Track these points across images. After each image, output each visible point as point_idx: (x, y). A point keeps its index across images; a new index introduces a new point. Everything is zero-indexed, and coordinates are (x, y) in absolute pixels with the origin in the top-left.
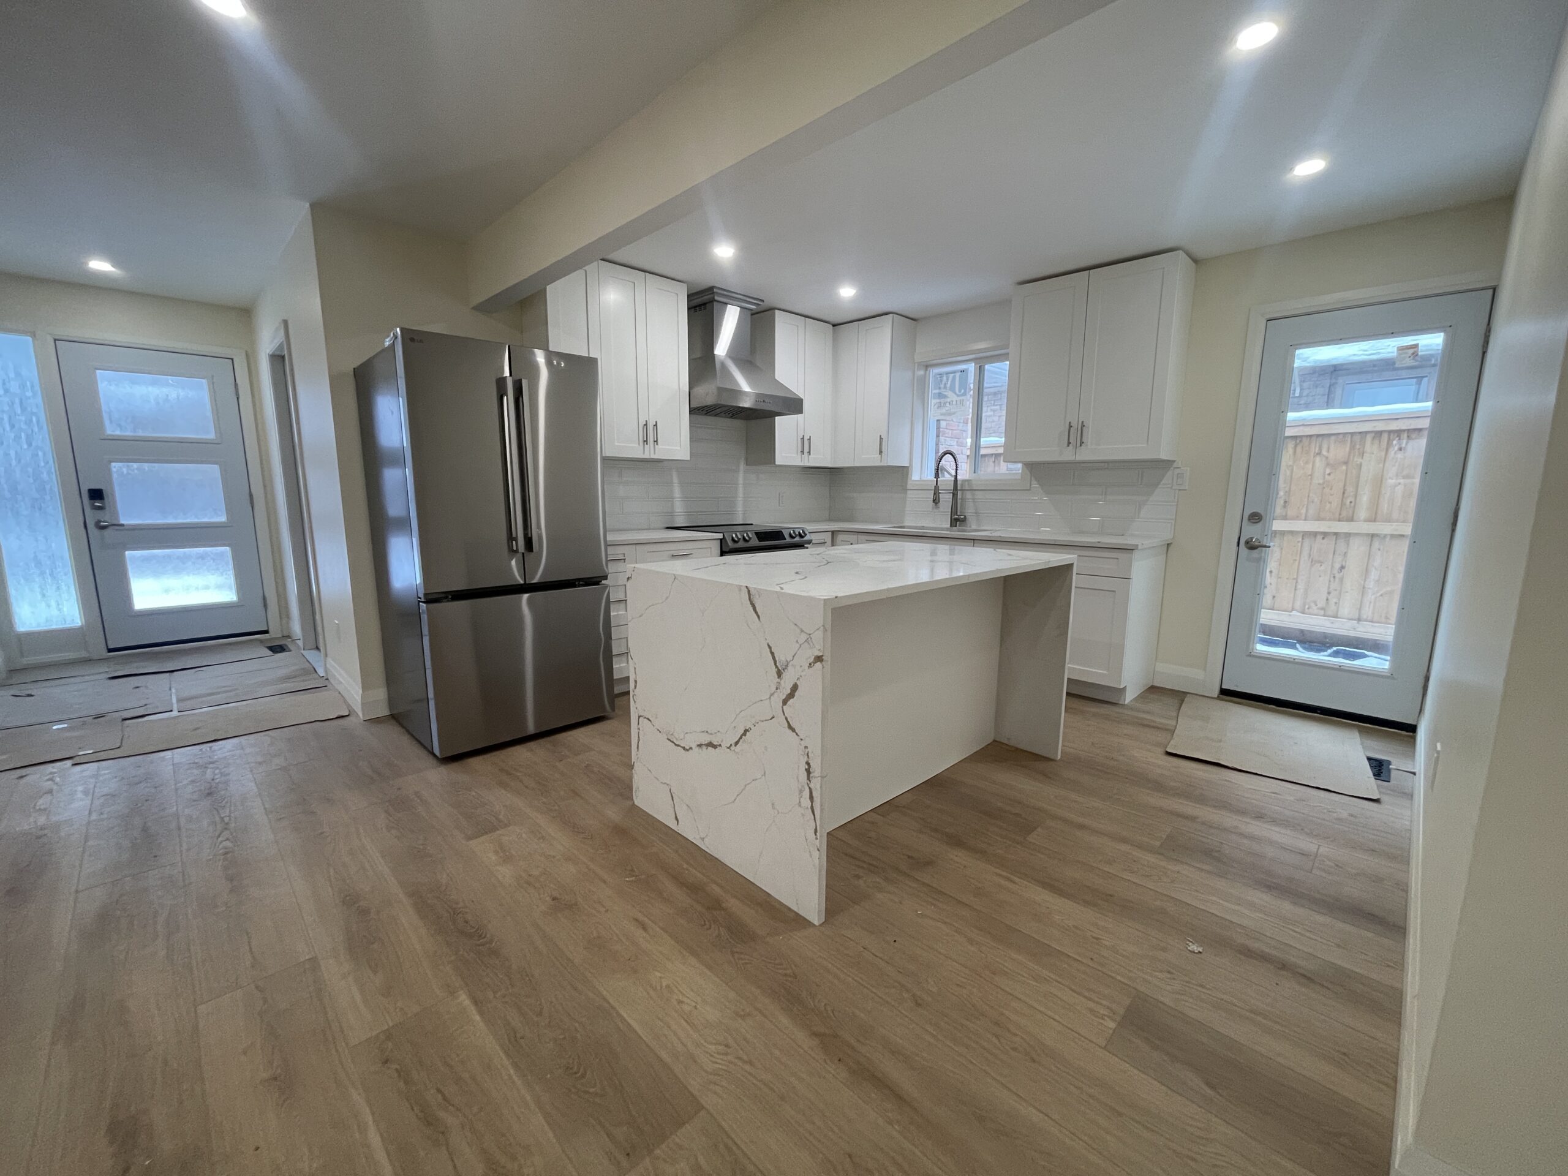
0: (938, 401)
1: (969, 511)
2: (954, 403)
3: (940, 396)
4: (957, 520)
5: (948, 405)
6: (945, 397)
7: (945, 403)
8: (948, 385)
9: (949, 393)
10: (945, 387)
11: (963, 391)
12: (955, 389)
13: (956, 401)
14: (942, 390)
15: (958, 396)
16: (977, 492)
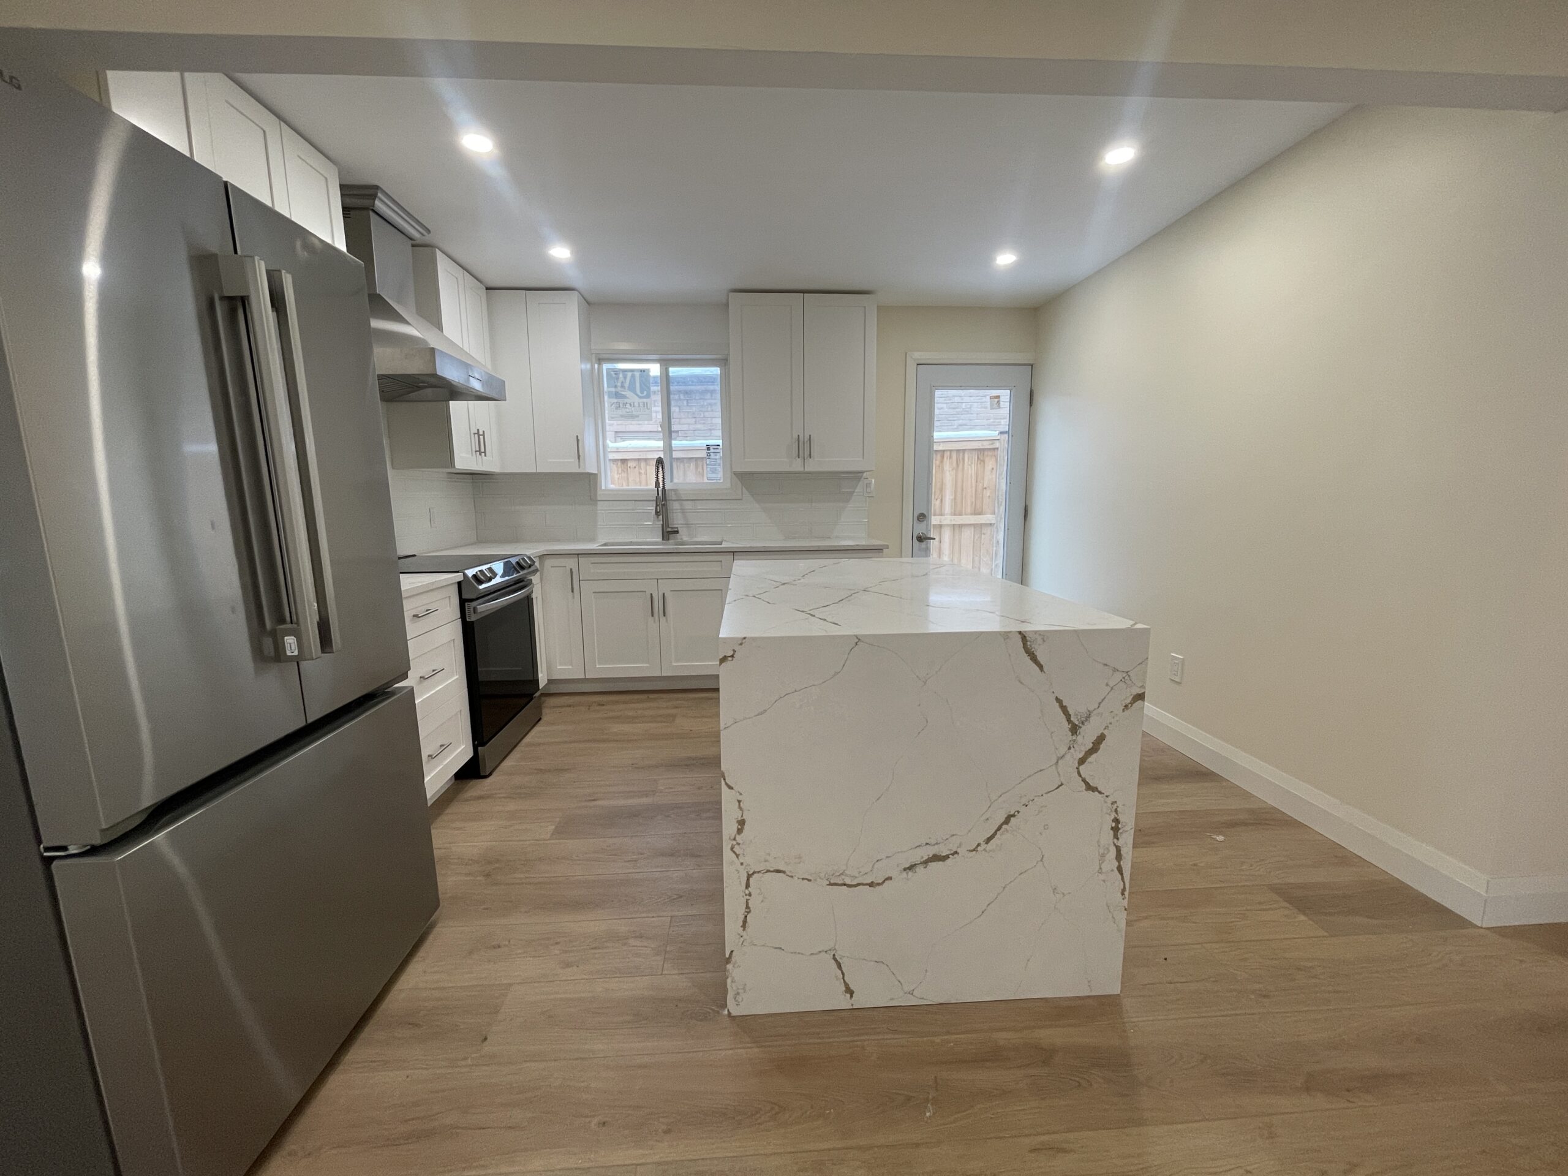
0: (616, 401)
1: (677, 521)
2: (636, 404)
3: (617, 395)
4: (669, 533)
5: (628, 406)
6: (624, 397)
7: (624, 404)
8: (627, 384)
9: (628, 393)
10: (623, 386)
11: (645, 393)
12: (635, 388)
13: (639, 403)
14: (619, 389)
15: (640, 397)
16: (684, 502)
